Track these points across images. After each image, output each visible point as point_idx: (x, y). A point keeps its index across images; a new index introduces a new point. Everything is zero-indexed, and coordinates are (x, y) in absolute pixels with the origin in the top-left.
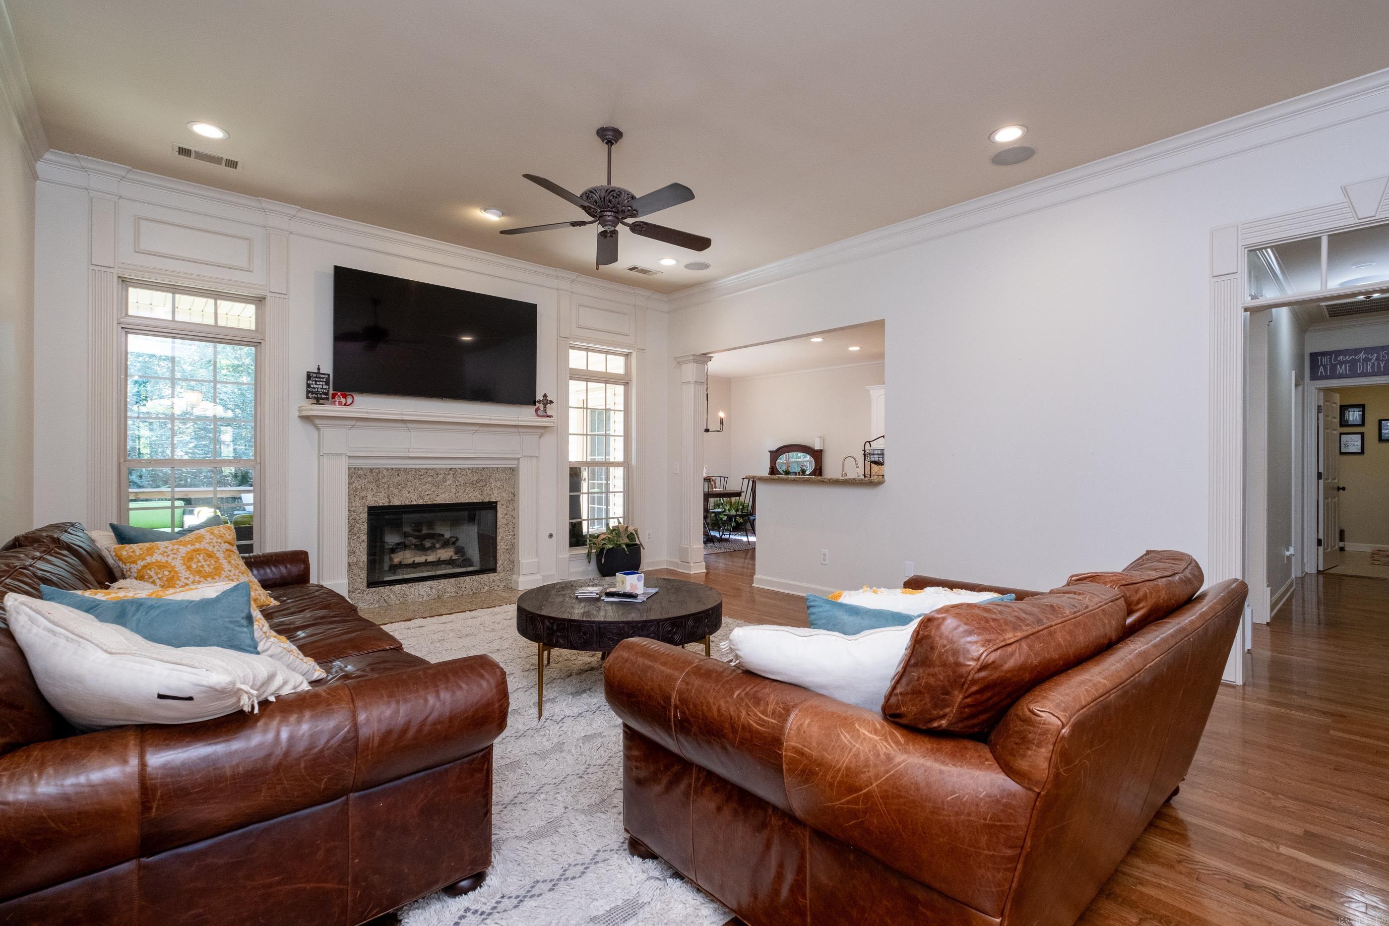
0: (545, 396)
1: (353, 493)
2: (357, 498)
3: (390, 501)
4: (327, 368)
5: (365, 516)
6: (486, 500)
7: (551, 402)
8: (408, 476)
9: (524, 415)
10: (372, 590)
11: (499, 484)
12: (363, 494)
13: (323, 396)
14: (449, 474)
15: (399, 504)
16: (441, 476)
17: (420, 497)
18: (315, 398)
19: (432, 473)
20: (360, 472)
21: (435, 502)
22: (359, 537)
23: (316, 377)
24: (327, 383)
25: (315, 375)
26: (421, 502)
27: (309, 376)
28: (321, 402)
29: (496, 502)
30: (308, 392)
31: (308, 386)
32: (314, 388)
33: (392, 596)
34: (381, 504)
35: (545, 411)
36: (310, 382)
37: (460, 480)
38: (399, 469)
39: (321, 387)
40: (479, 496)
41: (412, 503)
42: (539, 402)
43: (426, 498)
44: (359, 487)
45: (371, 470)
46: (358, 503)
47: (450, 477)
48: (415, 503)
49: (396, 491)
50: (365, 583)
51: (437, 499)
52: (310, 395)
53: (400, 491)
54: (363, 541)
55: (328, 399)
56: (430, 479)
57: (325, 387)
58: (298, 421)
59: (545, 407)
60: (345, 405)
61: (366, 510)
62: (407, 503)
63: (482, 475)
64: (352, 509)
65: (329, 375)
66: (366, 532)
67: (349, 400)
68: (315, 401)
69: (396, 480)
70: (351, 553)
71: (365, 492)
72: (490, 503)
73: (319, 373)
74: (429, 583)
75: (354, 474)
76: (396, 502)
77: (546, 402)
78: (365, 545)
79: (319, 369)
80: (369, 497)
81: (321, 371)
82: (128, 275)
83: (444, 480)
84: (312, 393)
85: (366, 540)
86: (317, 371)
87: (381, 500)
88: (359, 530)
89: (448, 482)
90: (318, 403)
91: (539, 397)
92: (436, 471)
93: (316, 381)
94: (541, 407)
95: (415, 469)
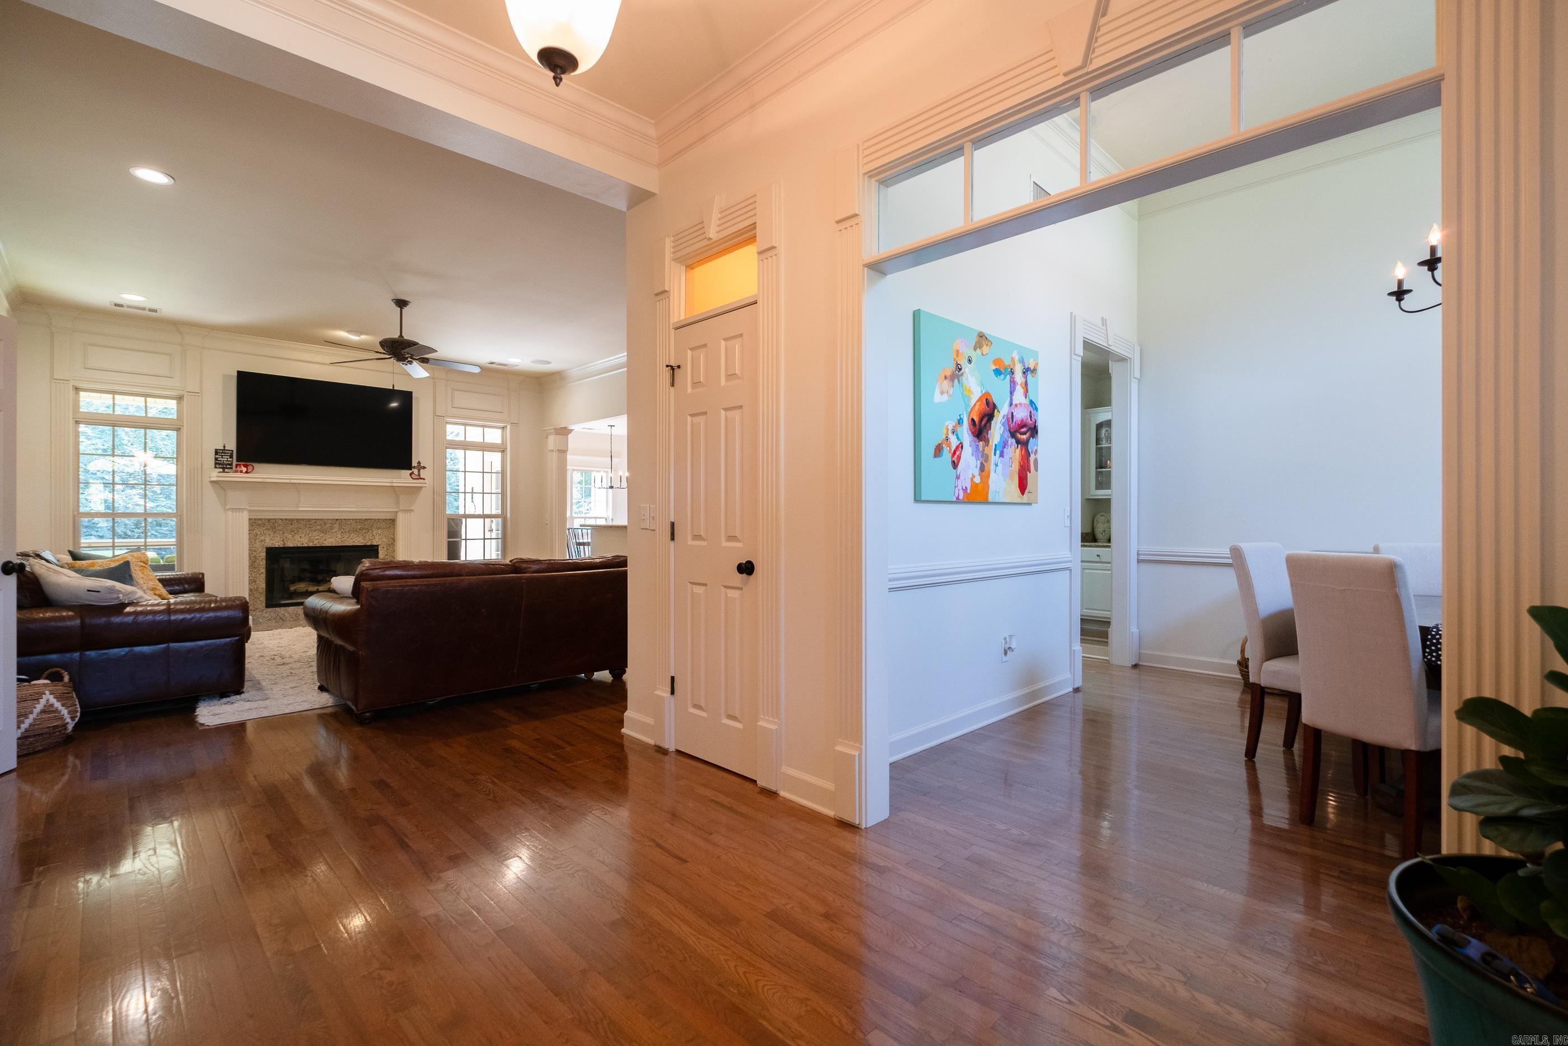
0: (419, 463)
1: (253, 538)
2: (257, 541)
3: (284, 544)
4: (232, 445)
5: (264, 554)
6: (369, 544)
7: (424, 468)
8: (299, 525)
9: (400, 478)
11: (380, 532)
12: (261, 538)
13: (228, 466)
14: (336, 523)
15: (292, 546)
16: (328, 525)
17: (310, 541)
18: (221, 468)
19: (321, 522)
20: (260, 522)
21: (324, 545)
22: (259, 570)
23: (222, 453)
24: (231, 457)
25: (221, 451)
26: (311, 545)
27: (217, 452)
28: (226, 470)
29: (378, 546)
30: (216, 464)
31: (216, 459)
32: (221, 461)
33: (286, 614)
34: (277, 546)
35: (419, 475)
36: (217, 456)
37: (345, 528)
38: (291, 520)
39: (226, 459)
40: (362, 541)
41: (303, 546)
42: (414, 467)
43: (316, 542)
44: (259, 533)
45: (269, 520)
46: (258, 545)
47: (336, 526)
48: (306, 545)
49: (290, 536)
50: (264, 604)
51: (325, 542)
52: (217, 466)
53: (293, 537)
54: (262, 573)
55: (231, 468)
56: (318, 528)
57: (229, 459)
58: (209, 486)
59: (419, 471)
60: (247, 472)
61: (265, 550)
62: (299, 545)
63: (365, 524)
64: (254, 549)
65: (232, 451)
66: (264, 566)
67: (250, 468)
68: (221, 470)
69: (290, 528)
70: (252, 581)
71: (264, 536)
72: (372, 546)
73: (224, 450)
75: (254, 523)
76: (290, 545)
77: (420, 467)
78: (264, 576)
79: (224, 447)
80: (267, 540)
81: (226, 448)
82: (81, 385)
83: (332, 528)
84: (219, 464)
85: (265, 573)
86: (222, 448)
87: (277, 543)
88: (259, 565)
89: (335, 530)
90: (224, 472)
91: (414, 464)
92: (324, 522)
93: (222, 456)
94: (416, 471)
95: (306, 519)
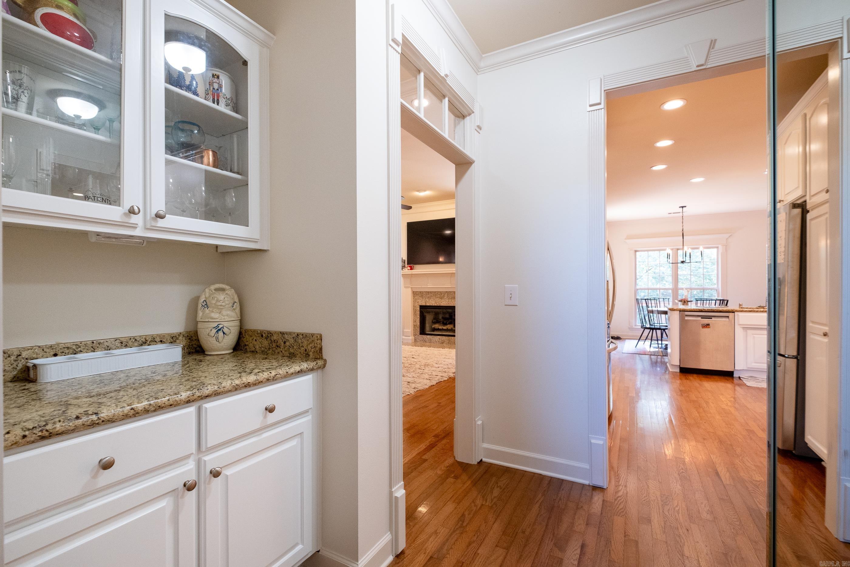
1: (415, 301)
3: (426, 304)
4: (405, 257)
5: (419, 309)
8: (432, 295)
10: (421, 336)
12: (418, 301)
13: (405, 267)
15: (429, 305)
16: (442, 295)
17: (436, 303)
19: (439, 293)
20: (417, 293)
21: (441, 305)
22: (417, 316)
24: (405, 263)
26: (436, 305)
27: (400, 261)
32: (402, 265)
33: (426, 339)
34: (423, 305)
36: (402, 263)
38: (428, 292)
43: (438, 303)
44: (417, 298)
45: (420, 292)
46: (417, 304)
47: (446, 295)
48: (434, 305)
49: (428, 300)
50: (419, 333)
51: (441, 304)
52: (402, 267)
53: (429, 300)
56: (439, 296)
60: (411, 269)
61: (419, 306)
62: (431, 305)
64: (415, 306)
65: (406, 260)
66: (419, 314)
69: (428, 296)
70: (415, 321)
73: (403, 260)
74: (439, 337)
75: (414, 294)
76: (428, 304)
78: (419, 319)
80: (420, 302)
83: (444, 296)
85: (419, 317)
87: (424, 303)
88: (417, 313)
89: (445, 297)
90: (404, 270)
95: (435, 292)
